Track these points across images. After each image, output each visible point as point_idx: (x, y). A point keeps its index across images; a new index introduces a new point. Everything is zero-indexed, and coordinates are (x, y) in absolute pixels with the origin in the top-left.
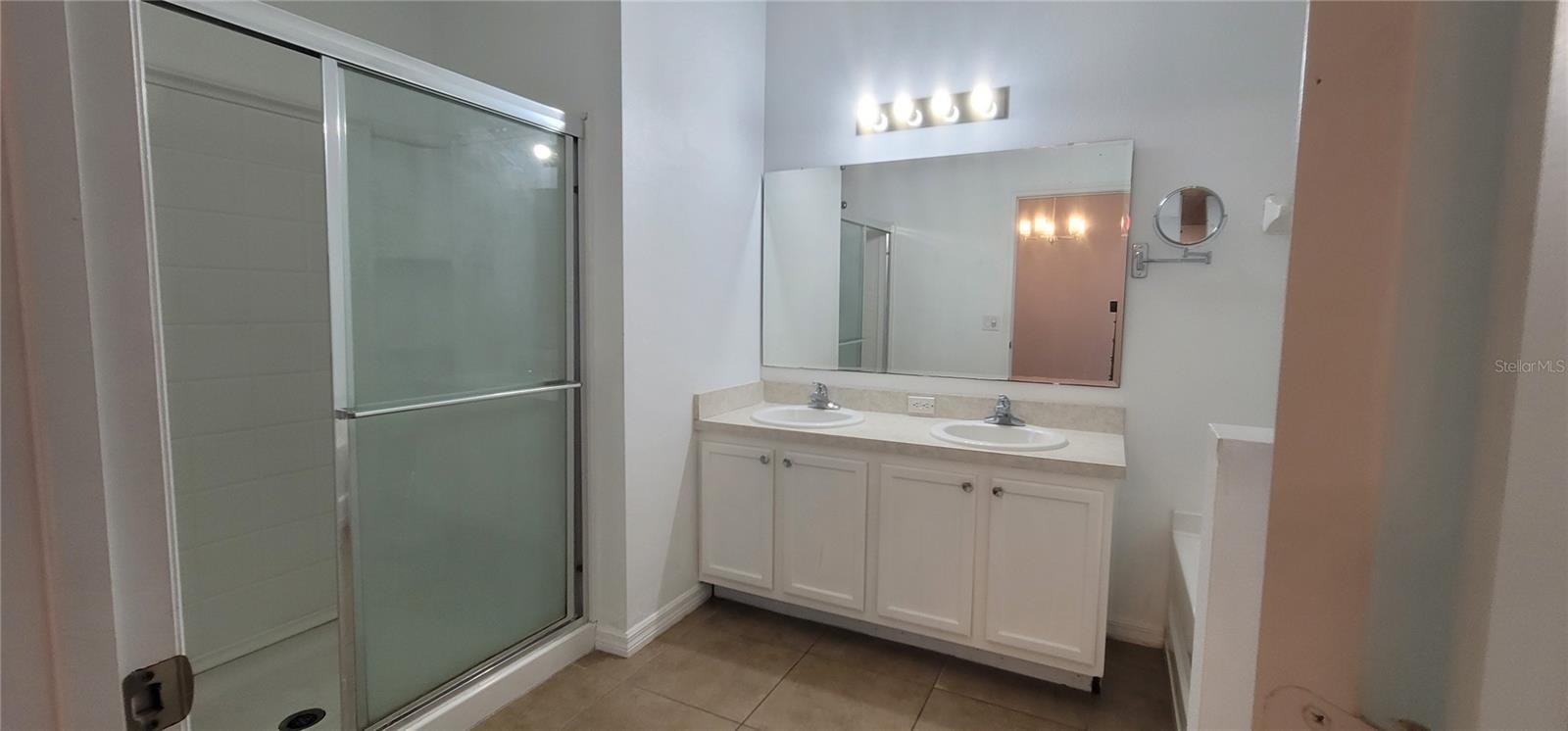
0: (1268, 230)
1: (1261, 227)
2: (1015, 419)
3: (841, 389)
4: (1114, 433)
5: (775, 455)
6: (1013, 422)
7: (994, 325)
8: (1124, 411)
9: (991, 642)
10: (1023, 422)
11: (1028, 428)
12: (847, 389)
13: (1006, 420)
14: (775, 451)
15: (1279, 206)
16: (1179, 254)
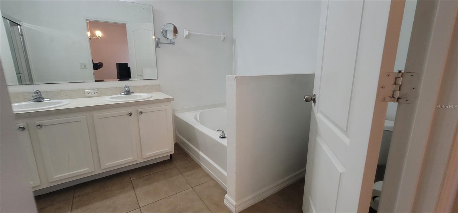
0: (185, 38)
1: (184, 37)
2: (131, 92)
3: (47, 92)
4: (158, 92)
5: (28, 125)
6: (131, 93)
7: (85, 66)
8: (160, 85)
9: (145, 158)
10: (133, 93)
11: (135, 94)
12: (51, 91)
13: (128, 93)
14: (27, 124)
15: (188, 32)
16: (168, 42)
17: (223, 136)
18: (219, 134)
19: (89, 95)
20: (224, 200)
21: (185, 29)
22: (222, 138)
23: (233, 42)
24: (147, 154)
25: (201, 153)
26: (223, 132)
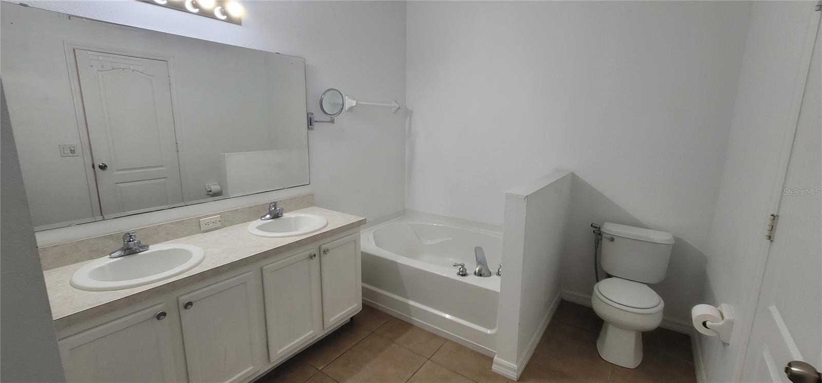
0: (348, 111)
1: (346, 109)
7: (72, 152)
8: (313, 195)
9: (328, 329)
10: (282, 214)
11: (285, 216)
15: (355, 102)
16: (328, 118)
17: (464, 273)
18: (457, 270)
19: (207, 227)
20: (492, 366)
21: (347, 95)
22: (462, 275)
23: (408, 113)
24: (331, 320)
25: (411, 303)
26: (463, 266)
